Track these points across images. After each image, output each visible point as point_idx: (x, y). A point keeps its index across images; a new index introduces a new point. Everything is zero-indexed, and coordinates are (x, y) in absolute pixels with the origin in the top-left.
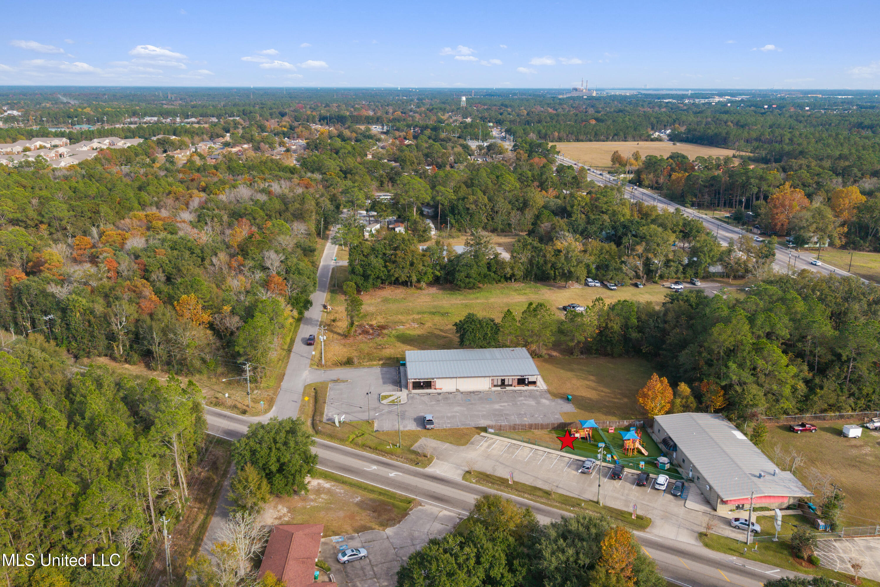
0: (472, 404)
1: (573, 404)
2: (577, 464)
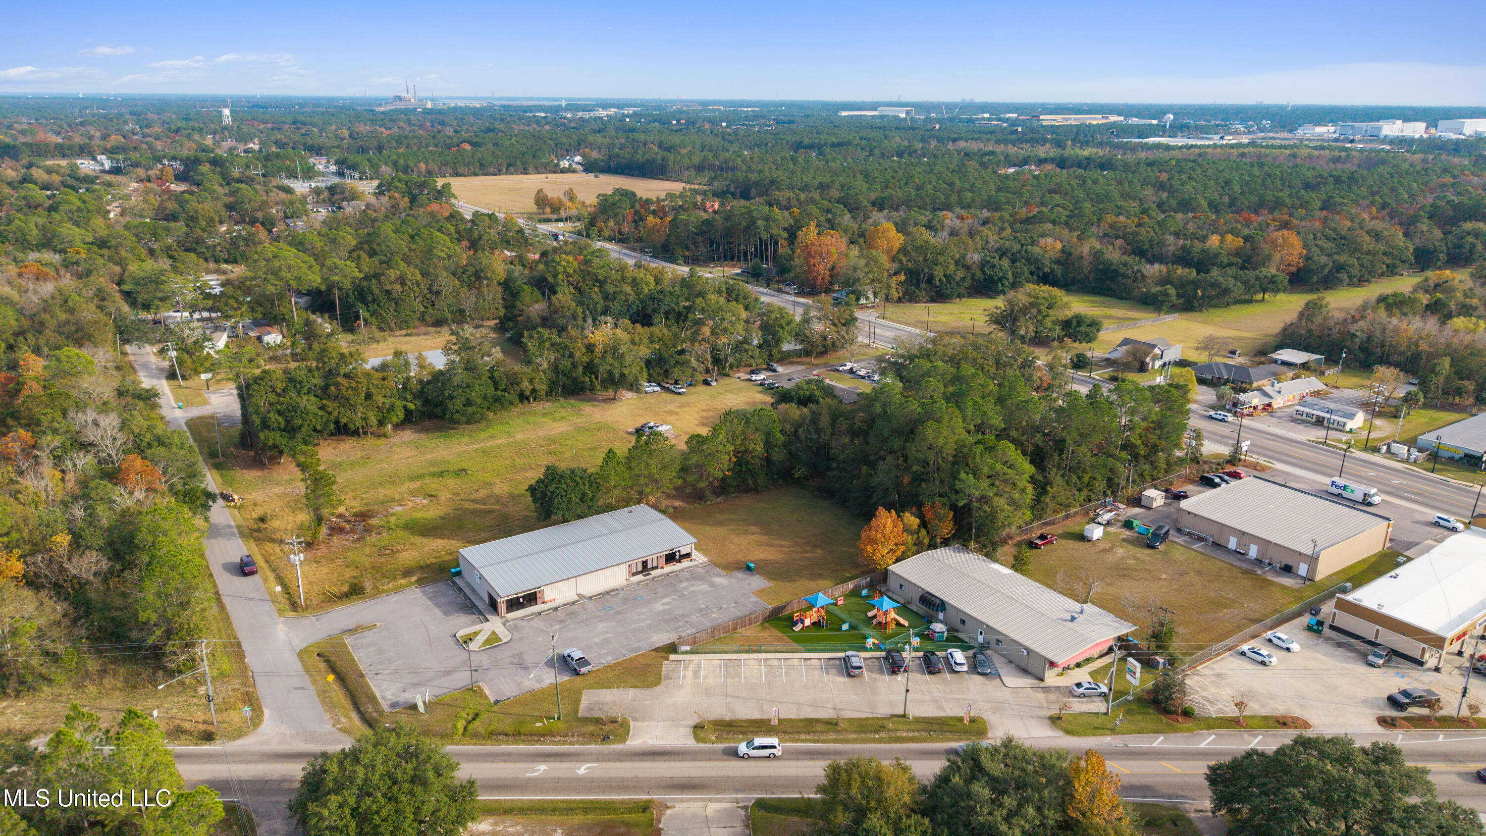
0: (618, 613)
1: (761, 574)
2: (834, 666)
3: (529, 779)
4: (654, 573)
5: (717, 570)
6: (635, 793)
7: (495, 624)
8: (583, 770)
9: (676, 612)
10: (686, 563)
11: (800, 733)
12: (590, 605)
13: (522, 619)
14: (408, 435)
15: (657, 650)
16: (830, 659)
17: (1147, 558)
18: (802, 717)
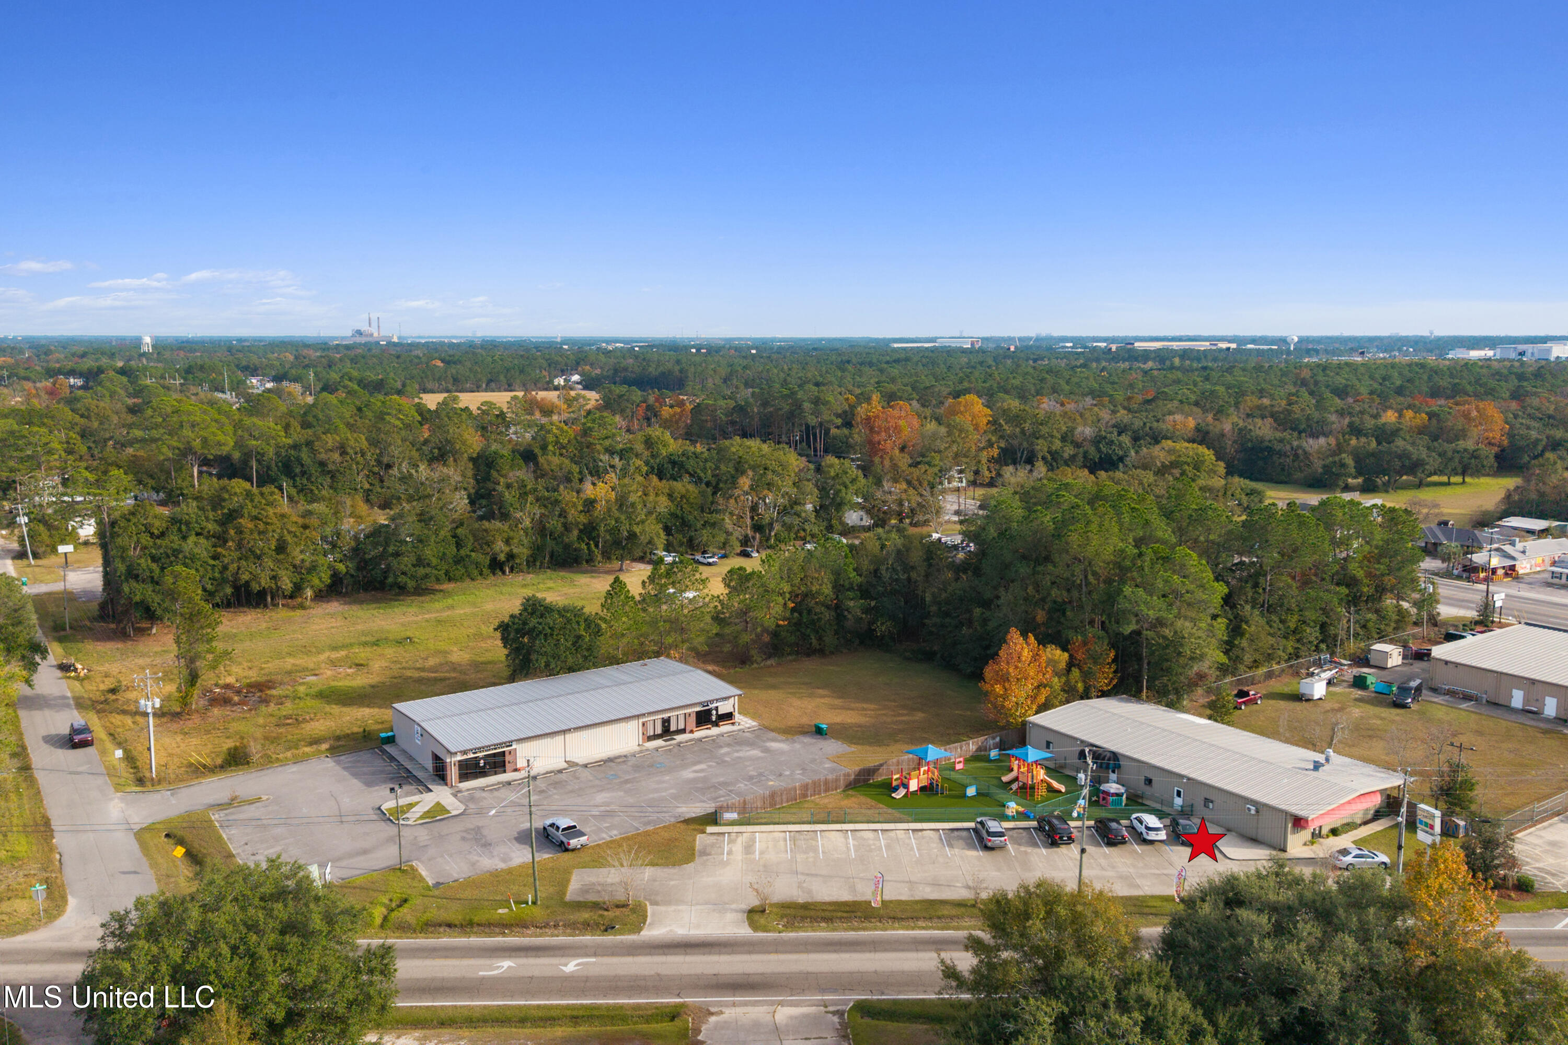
0: (627, 782)
1: (836, 739)
2: (960, 838)
3: (483, 978)
4: (679, 738)
5: (772, 735)
6: (658, 995)
7: (441, 795)
8: (571, 966)
9: (715, 780)
10: (725, 728)
11: (918, 919)
12: (585, 774)
13: (482, 789)
14: (334, 607)
15: (687, 821)
16: (953, 830)
17: (1397, 718)
18: (917, 898)
